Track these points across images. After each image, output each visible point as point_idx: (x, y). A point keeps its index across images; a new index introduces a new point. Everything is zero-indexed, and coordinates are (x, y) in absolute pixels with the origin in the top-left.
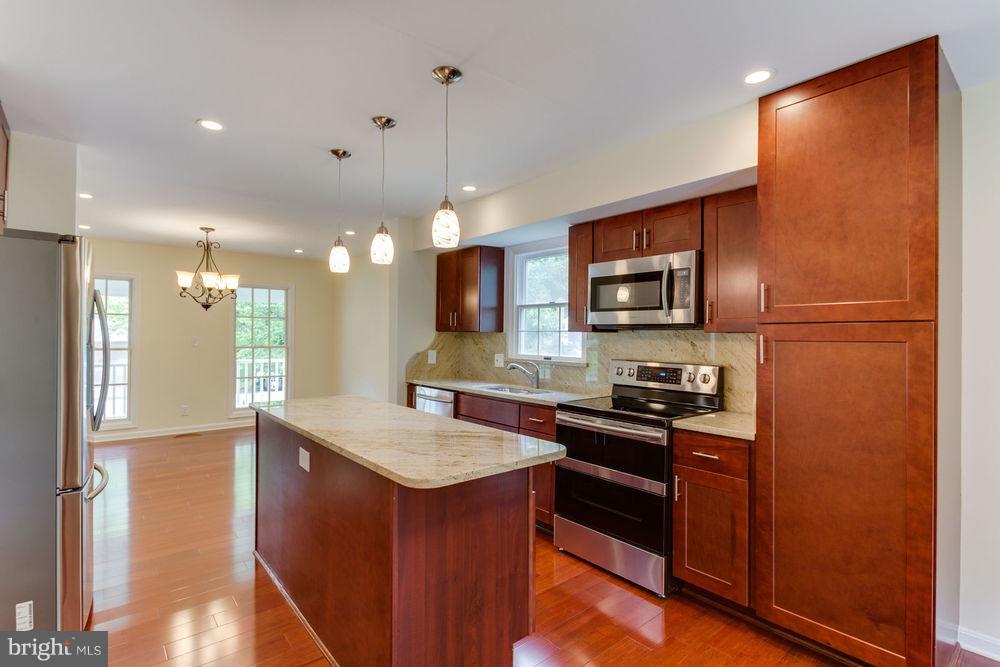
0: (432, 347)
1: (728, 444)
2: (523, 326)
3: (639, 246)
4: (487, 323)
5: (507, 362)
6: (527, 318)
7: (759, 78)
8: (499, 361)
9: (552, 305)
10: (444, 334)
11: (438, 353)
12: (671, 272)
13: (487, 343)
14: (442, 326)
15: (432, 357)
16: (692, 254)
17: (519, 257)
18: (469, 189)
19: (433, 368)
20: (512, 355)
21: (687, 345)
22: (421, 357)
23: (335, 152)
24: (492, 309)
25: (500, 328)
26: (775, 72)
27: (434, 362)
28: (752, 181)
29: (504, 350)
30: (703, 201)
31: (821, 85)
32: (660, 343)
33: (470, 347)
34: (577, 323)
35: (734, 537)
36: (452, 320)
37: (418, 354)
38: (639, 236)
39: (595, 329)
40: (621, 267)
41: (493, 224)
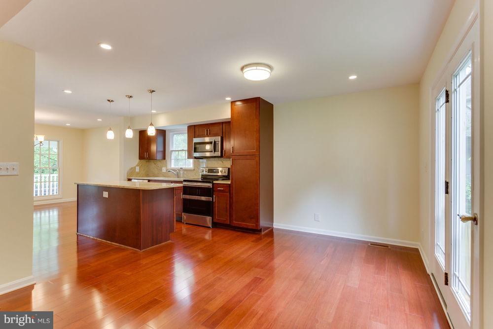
0: (137, 166)
1: (225, 185)
2: (173, 157)
3: (207, 134)
4: (159, 156)
5: (167, 170)
6: (174, 155)
7: (229, 99)
8: (164, 170)
9: (183, 150)
10: (142, 160)
11: (140, 168)
12: (215, 142)
13: (159, 164)
14: (141, 157)
15: (137, 169)
16: (220, 138)
17: (171, 133)
18: (154, 111)
19: (138, 173)
20: (169, 167)
21: (221, 162)
22: (133, 169)
23: (109, 101)
24: (161, 151)
25: (164, 158)
26: (232, 99)
27: (138, 171)
28: (230, 120)
29: (166, 166)
30: (222, 123)
31: (245, 101)
32: (214, 162)
33: (152, 165)
34: (190, 156)
35: (226, 208)
36: (146, 155)
37: (132, 168)
38: (207, 131)
39: (195, 158)
40: (207, 139)
41: (162, 122)
